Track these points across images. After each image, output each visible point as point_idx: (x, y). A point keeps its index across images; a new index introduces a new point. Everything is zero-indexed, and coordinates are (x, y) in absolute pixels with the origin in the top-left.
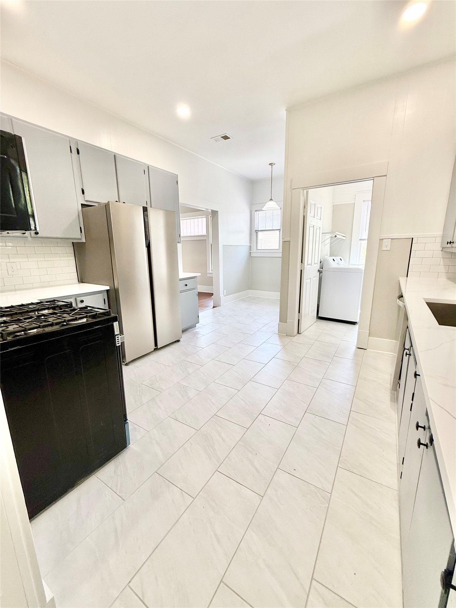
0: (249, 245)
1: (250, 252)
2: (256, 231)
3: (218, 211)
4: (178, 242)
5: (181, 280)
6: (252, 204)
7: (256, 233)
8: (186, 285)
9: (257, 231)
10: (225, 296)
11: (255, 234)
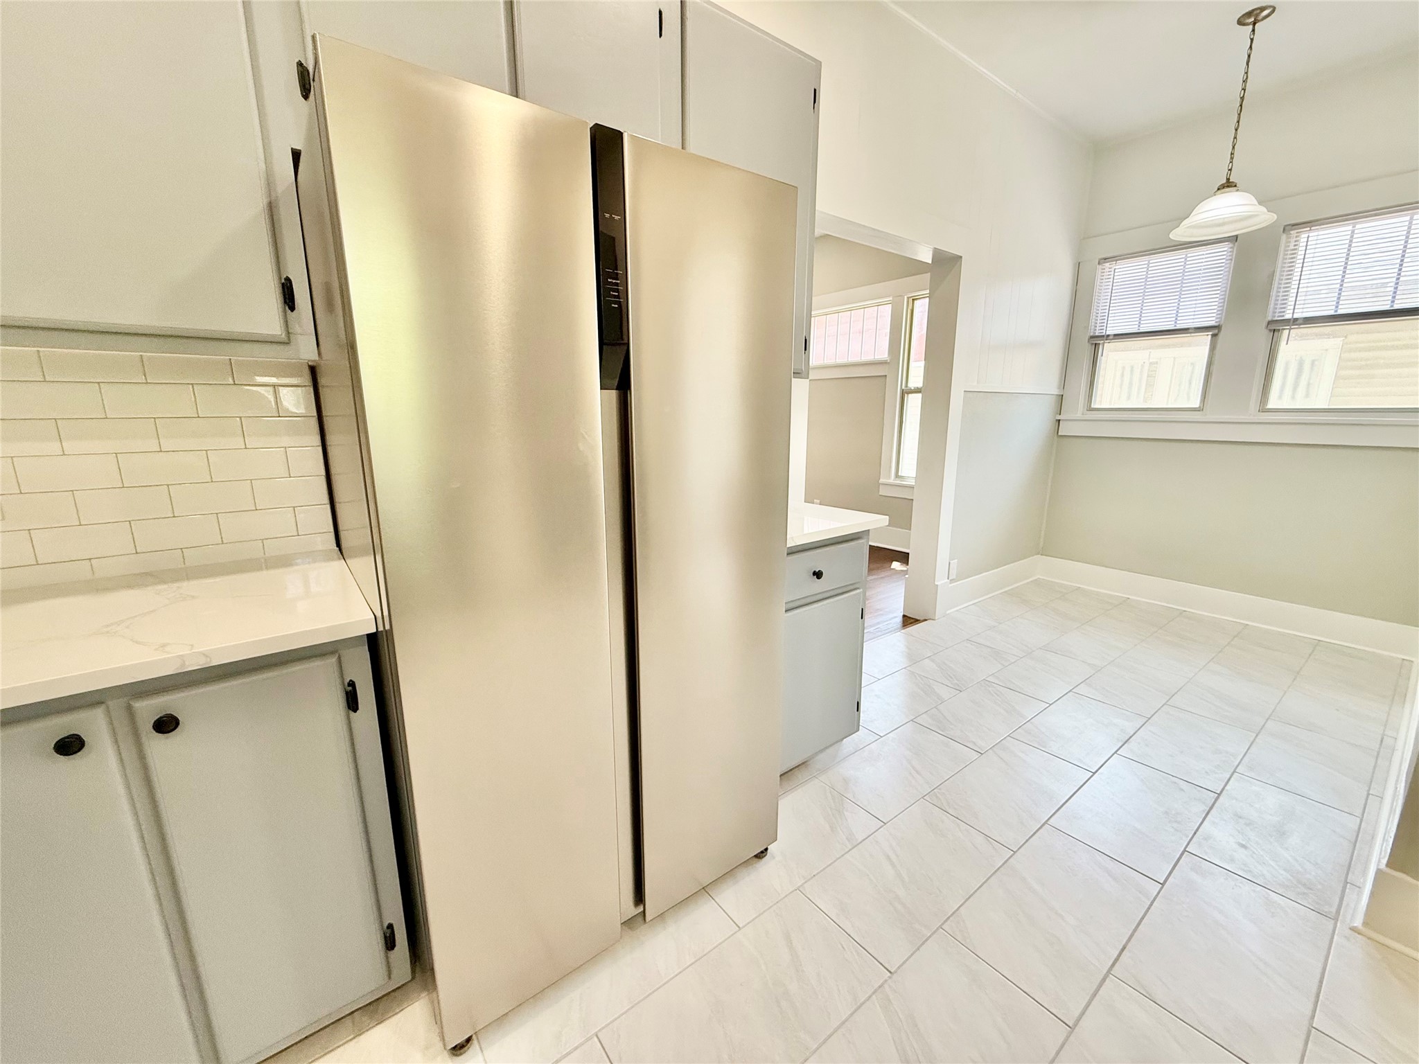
0: (1056, 392)
1: (1059, 417)
2: (1092, 337)
3: (961, 257)
4: (797, 374)
5: (793, 551)
6: (1084, 239)
7: (1091, 349)
8: (818, 575)
9: (1096, 342)
10: (952, 581)
11: (1087, 349)
